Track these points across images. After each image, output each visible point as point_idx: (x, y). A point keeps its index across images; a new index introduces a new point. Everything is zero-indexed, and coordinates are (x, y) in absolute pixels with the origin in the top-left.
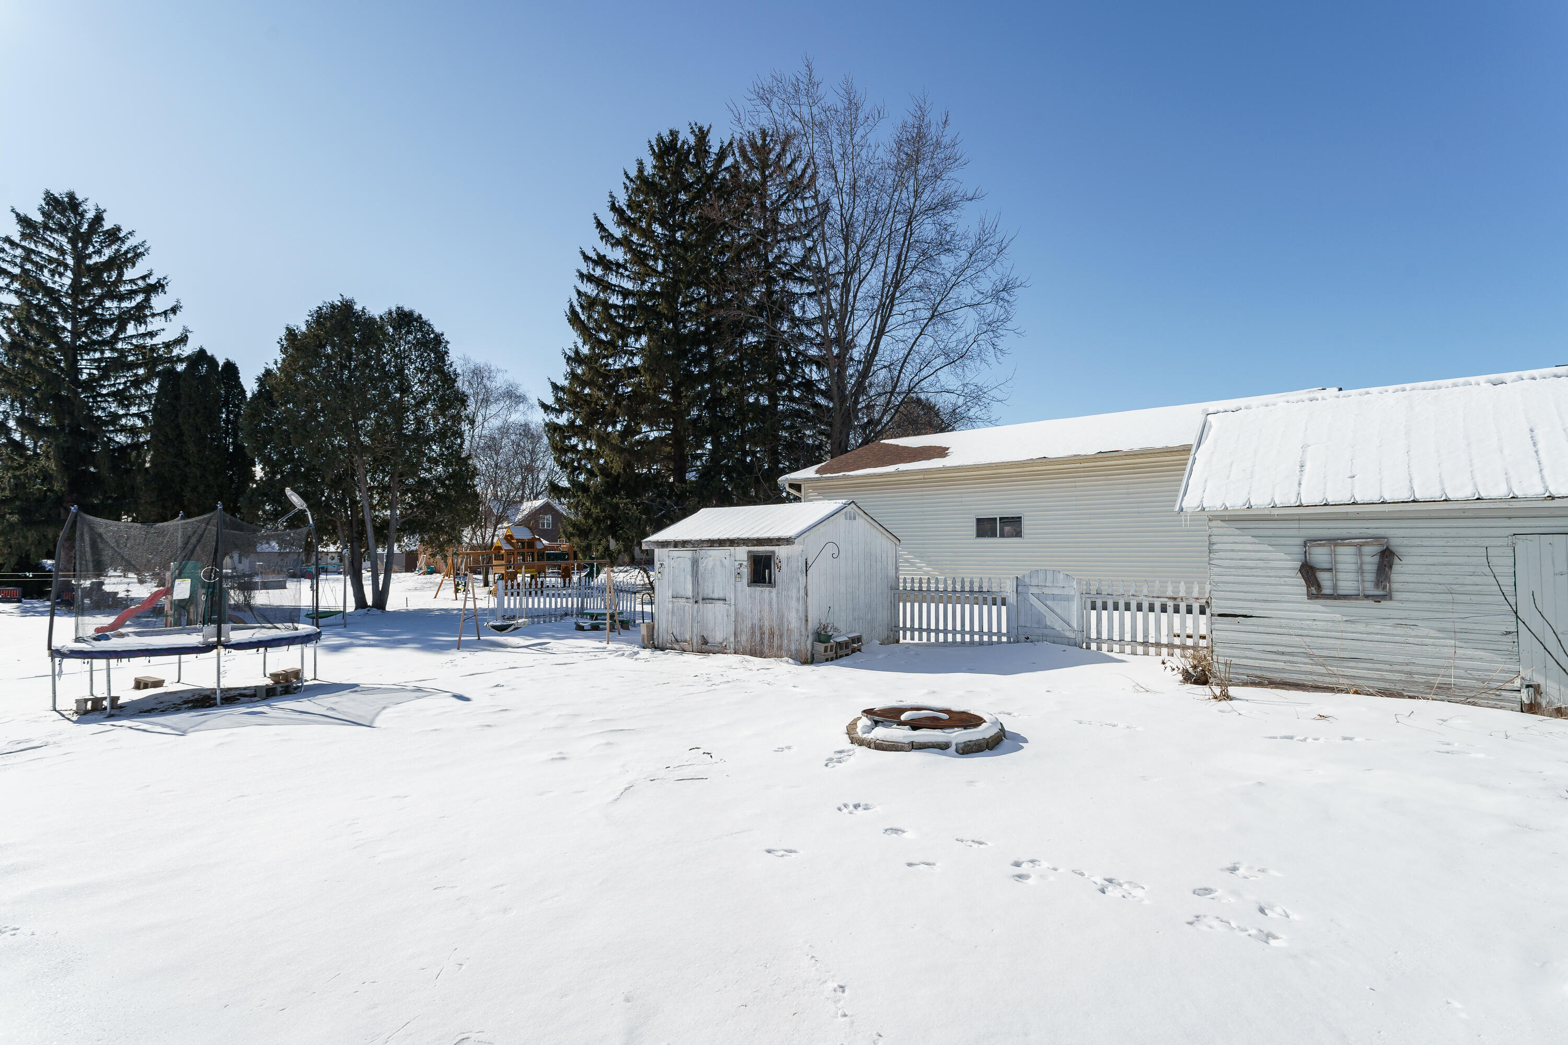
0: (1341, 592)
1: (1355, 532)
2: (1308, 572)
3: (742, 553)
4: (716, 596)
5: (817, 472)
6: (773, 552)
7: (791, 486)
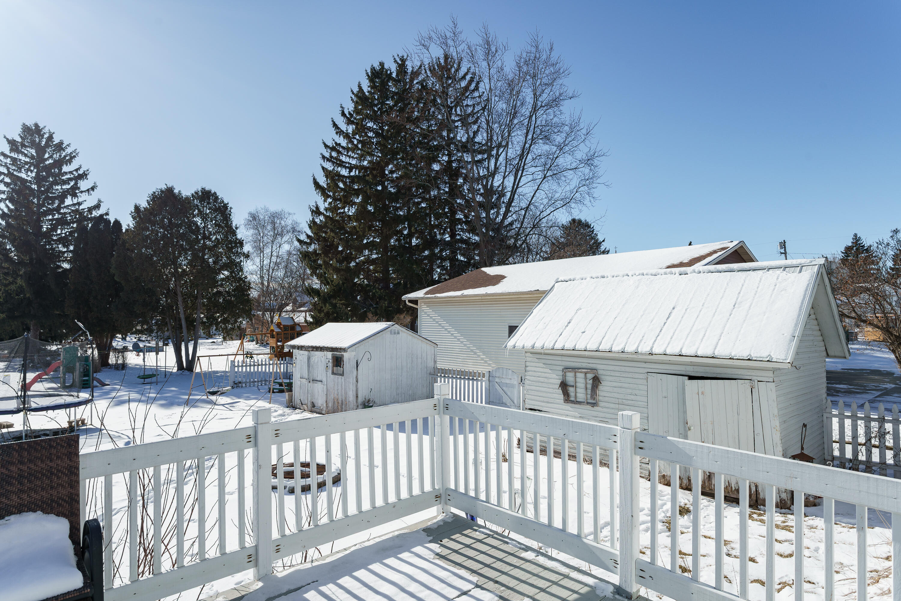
0: (578, 400)
1: (584, 365)
2: (564, 386)
3: (329, 355)
4: (319, 379)
5: (426, 293)
6: (343, 355)
7: (410, 301)
